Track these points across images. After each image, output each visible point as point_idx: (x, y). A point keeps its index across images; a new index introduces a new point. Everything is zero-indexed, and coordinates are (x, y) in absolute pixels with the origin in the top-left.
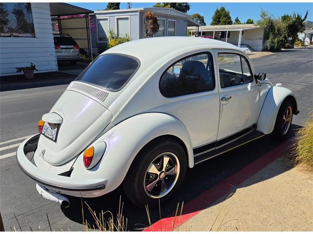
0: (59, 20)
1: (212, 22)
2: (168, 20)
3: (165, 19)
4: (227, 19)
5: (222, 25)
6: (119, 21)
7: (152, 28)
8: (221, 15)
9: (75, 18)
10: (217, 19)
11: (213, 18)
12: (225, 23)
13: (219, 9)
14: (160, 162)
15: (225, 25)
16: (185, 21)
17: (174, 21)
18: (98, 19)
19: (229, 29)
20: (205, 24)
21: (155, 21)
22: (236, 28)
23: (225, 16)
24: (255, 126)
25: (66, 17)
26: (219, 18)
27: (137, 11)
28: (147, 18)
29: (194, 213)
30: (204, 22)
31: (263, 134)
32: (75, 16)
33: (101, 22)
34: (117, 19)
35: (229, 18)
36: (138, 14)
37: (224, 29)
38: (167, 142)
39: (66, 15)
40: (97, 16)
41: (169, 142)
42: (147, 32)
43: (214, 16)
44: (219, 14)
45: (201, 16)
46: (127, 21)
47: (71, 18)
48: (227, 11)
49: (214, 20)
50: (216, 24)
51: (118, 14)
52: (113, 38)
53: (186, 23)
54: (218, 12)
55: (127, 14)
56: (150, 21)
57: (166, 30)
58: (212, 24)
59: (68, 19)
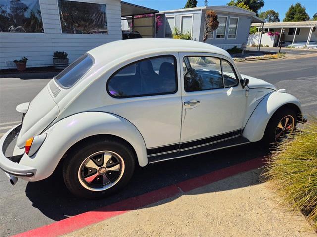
0: (133, 19)
1: (285, 18)
2: (231, 17)
3: (227, 17)
4: (301, 16)
5: (295, 21)
6: (184, 19)
7: (211, 25)
8: (295, 11)
9: (147, 17)
10: (291, 16)
11: (286, 15)
12: (299, 19)
13: (294, 5)
14: (101, 158)
15: (299, 21)
16: (249, 18)
17: (237, 18)
18: (167, 18)
19: (299, 25)
20: (279, 21)
21: (215, 18)
22: (307, 25)
23: (300, 13)
24: (241, 132)
25: (139, 16)
26: (293, 14)
27: (200, 10)
28: (208, 16)
29: (121, 212)
30: (278, 18)
31: (249, 141)
32: (146, 15)
33: (169, 20)
34: (183, 17)
35: (305, 14)
36: (201, 12)
37: (294, 25)
38: (105, 141)
39: (140, 15)
40: (166, 15)
41: (108, 141)
42: (207, 29)
43: (288, 13)
44: (294, 10)
45: (276, 12)
46: (190, 19)
47: (143, 17)
48: (302, 7)
49: (287, 17)
50: (289, 21)
51: (184, 13)
52: (177, 34)
53: (250, 20)
54: (292, 8)
55: (191, 13)
56: (211, 19)
57: (228, 26)
58: (285, 20)
59: (141, 18)
